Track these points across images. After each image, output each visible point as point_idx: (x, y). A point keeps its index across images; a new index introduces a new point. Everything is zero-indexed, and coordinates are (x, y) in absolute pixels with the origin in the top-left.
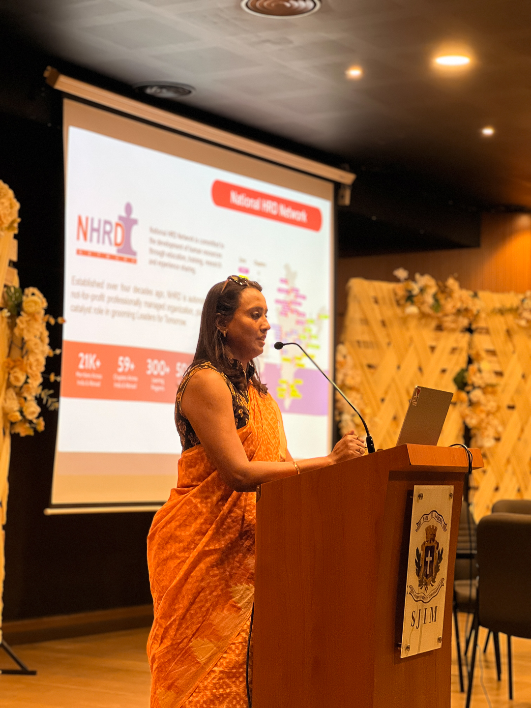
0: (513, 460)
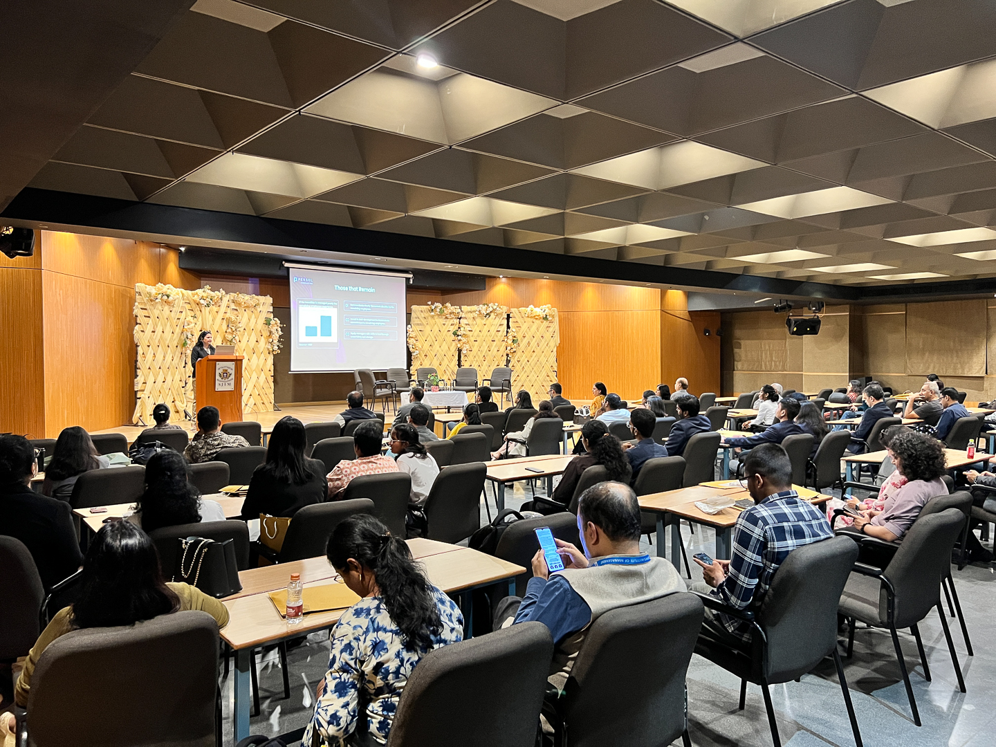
0: (477, 357)
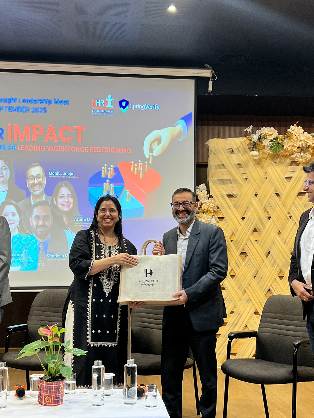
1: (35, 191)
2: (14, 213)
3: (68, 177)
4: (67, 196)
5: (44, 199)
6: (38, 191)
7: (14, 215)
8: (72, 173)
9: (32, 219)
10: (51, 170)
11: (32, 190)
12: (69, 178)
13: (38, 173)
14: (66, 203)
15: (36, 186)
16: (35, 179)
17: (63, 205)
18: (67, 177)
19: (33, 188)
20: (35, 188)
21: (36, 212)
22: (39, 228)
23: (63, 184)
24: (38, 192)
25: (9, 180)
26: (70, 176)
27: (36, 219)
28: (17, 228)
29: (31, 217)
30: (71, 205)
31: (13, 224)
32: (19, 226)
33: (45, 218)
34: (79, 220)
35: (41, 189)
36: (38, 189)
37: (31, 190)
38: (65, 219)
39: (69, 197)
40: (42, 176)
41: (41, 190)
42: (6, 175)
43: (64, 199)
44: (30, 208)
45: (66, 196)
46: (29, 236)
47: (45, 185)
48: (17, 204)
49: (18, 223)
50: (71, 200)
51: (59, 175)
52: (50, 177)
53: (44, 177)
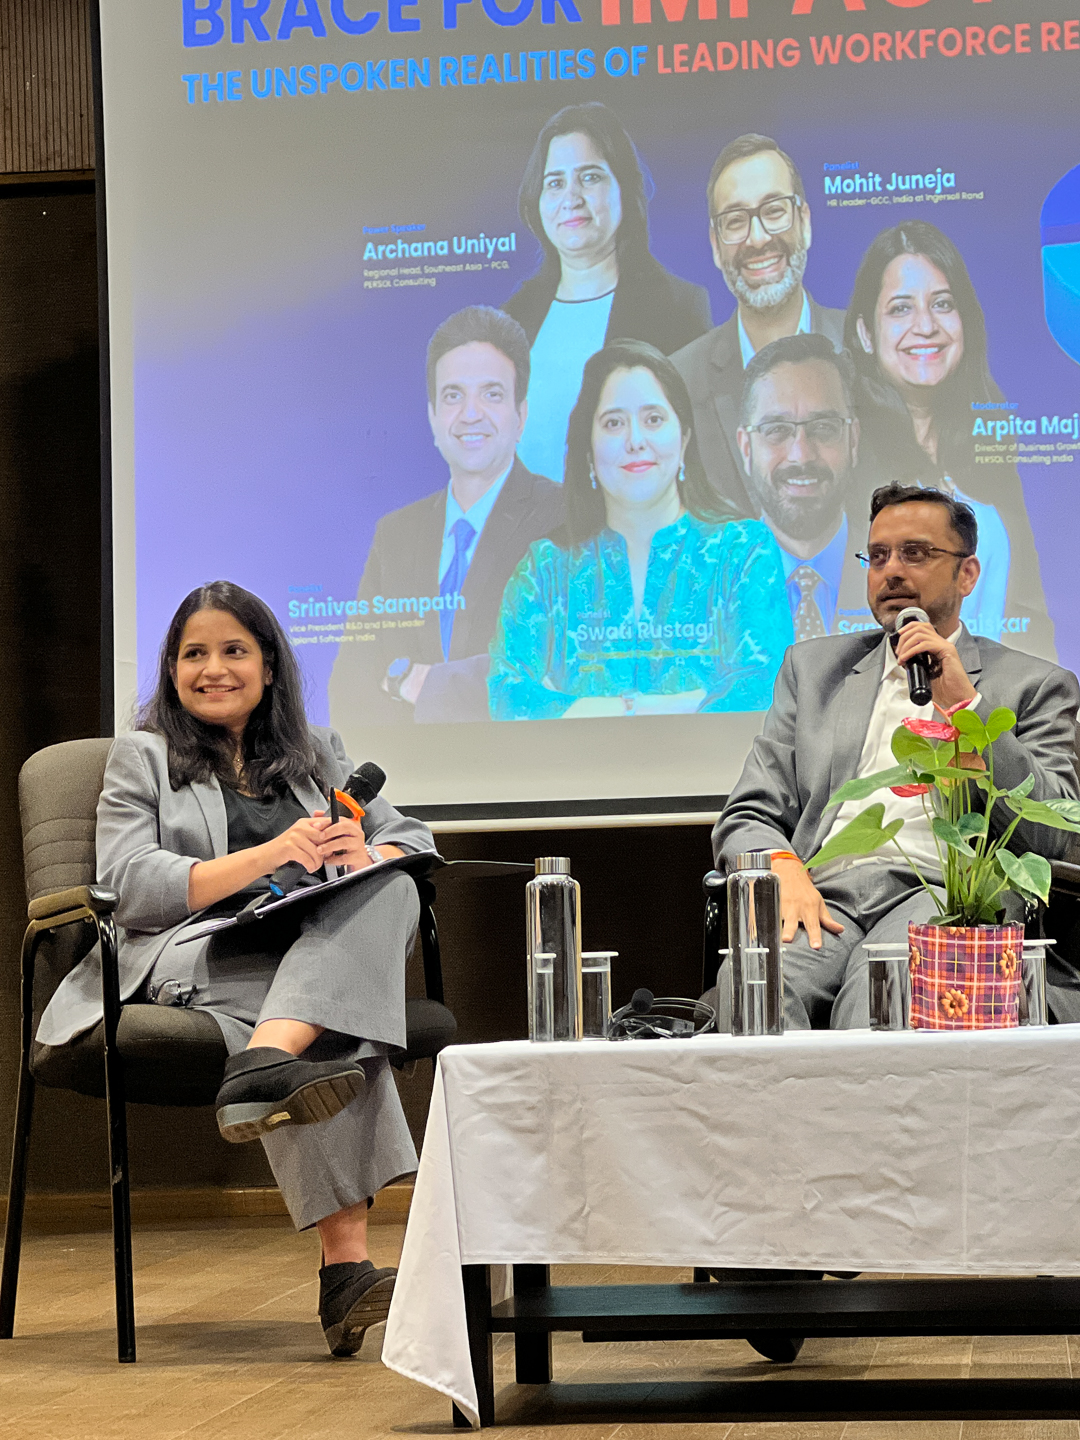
1: (754, 287)
2: (652, 407)
3: (928, 197)
4: (930, 304)
5: (804, 324)
6: (773, 283)
7: (654, 419)
8: (946, 176)
9: (749, 434)
10: (834, 167)
11: (740, 284)
12: (931, 201)
13: (767, 188)
14: (921, 341)
15: (762, 261)
16: (755, 219)
17: (907, 351)
18: (919, 198)
19: (743, 271)
20: (756, 272)
21: (770, 395)
22: (790, 481)
23: (904, 237)
24: (773, 292)
25: (621, 234)
26: (938, 191)
27: (769, 433)
28: (674, 489)
29: (745, 427)
30: (953, 353)
31: (654, 467)
32: (682, 478)
33: (817, 427)
34: (999, 432)
35: (789, 272)
36: (769, 275)
37: (734, 283)
38: (921, 427)
39: (941, 305)
40: (788, 201)
41: (788, 281)
42: (604, 209)
43: (910, 317)
44: (735, 379)
45: (921, 304)
46: (740, 528)
47: (808, 251)
48: (669, 358)
49: (677, 461)
50: (951, 323)
51: (878, 188)
52: (833, 203)
53: (799, 208)
